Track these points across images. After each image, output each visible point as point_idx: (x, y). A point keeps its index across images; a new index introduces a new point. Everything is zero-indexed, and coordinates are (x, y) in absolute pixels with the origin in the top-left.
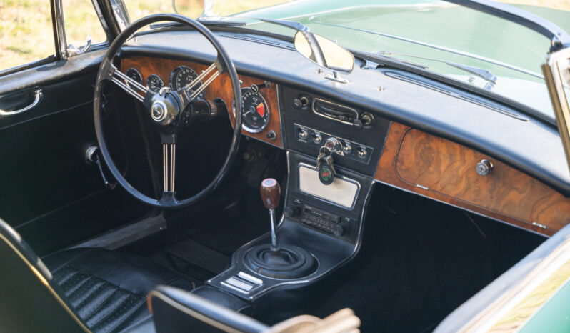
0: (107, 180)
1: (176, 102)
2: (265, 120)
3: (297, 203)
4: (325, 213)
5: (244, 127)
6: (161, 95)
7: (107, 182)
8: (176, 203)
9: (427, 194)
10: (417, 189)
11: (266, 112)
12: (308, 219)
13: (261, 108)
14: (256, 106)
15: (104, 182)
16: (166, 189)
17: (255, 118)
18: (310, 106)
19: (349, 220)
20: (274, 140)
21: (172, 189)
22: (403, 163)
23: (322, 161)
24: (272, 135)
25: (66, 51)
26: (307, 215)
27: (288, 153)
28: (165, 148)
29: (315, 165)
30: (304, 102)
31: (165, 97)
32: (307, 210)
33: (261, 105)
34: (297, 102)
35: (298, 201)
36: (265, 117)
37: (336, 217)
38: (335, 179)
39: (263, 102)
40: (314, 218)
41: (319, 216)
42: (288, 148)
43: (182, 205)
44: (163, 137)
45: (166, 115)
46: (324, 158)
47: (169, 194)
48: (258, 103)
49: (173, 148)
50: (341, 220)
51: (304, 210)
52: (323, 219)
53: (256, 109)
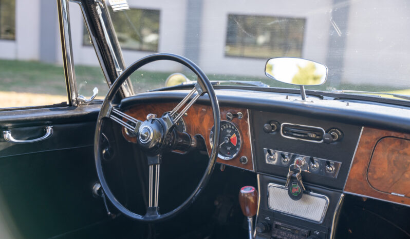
0: (109, 211)
1: (161, 127)
2: (238, 149)
3: (267, 220)
4: (295, 227)
5: (219, 156)
6: (148, 120)
7: (109, 213)
8: (159, 216)
9: (402, 202)
10: (391, 197)
11: (239, 141)
12: (278, 234)
13: (234, 139)
14: (229, 137)
15: (107, 212)
16: (150, 205)
17: (229, 148)
18: (278, 130)
19: (318, 233)
20: (246, 164)
21: (156, 205)
22: (375, 172)
23: (292, 178)
24: (245, 160)
25: (76, 99)
26: (276, 231)
27: (258, 175)
28: (151, 168)
29: (284, 184)
30: (273, 127)
31: (152, 123)
32: (277, 226)
33: (234, 135)
34: (266, 126)
35: (268, 218)
36: (238, 146)
37: (306, 231)
38: (304, 195)
39: (236, 133)
40: (284, 233)
41: (288, 231)
42: (258, 171)
43: (165, 218)
44: (149, 158)
45: (151, 138)
46: (294, 175)
47: (153, 209)
48: (231, 134)
49: (158, 167)
50: (310, 234)
51: (274, 226)
52: (293, 234)
53: (230, 140)
